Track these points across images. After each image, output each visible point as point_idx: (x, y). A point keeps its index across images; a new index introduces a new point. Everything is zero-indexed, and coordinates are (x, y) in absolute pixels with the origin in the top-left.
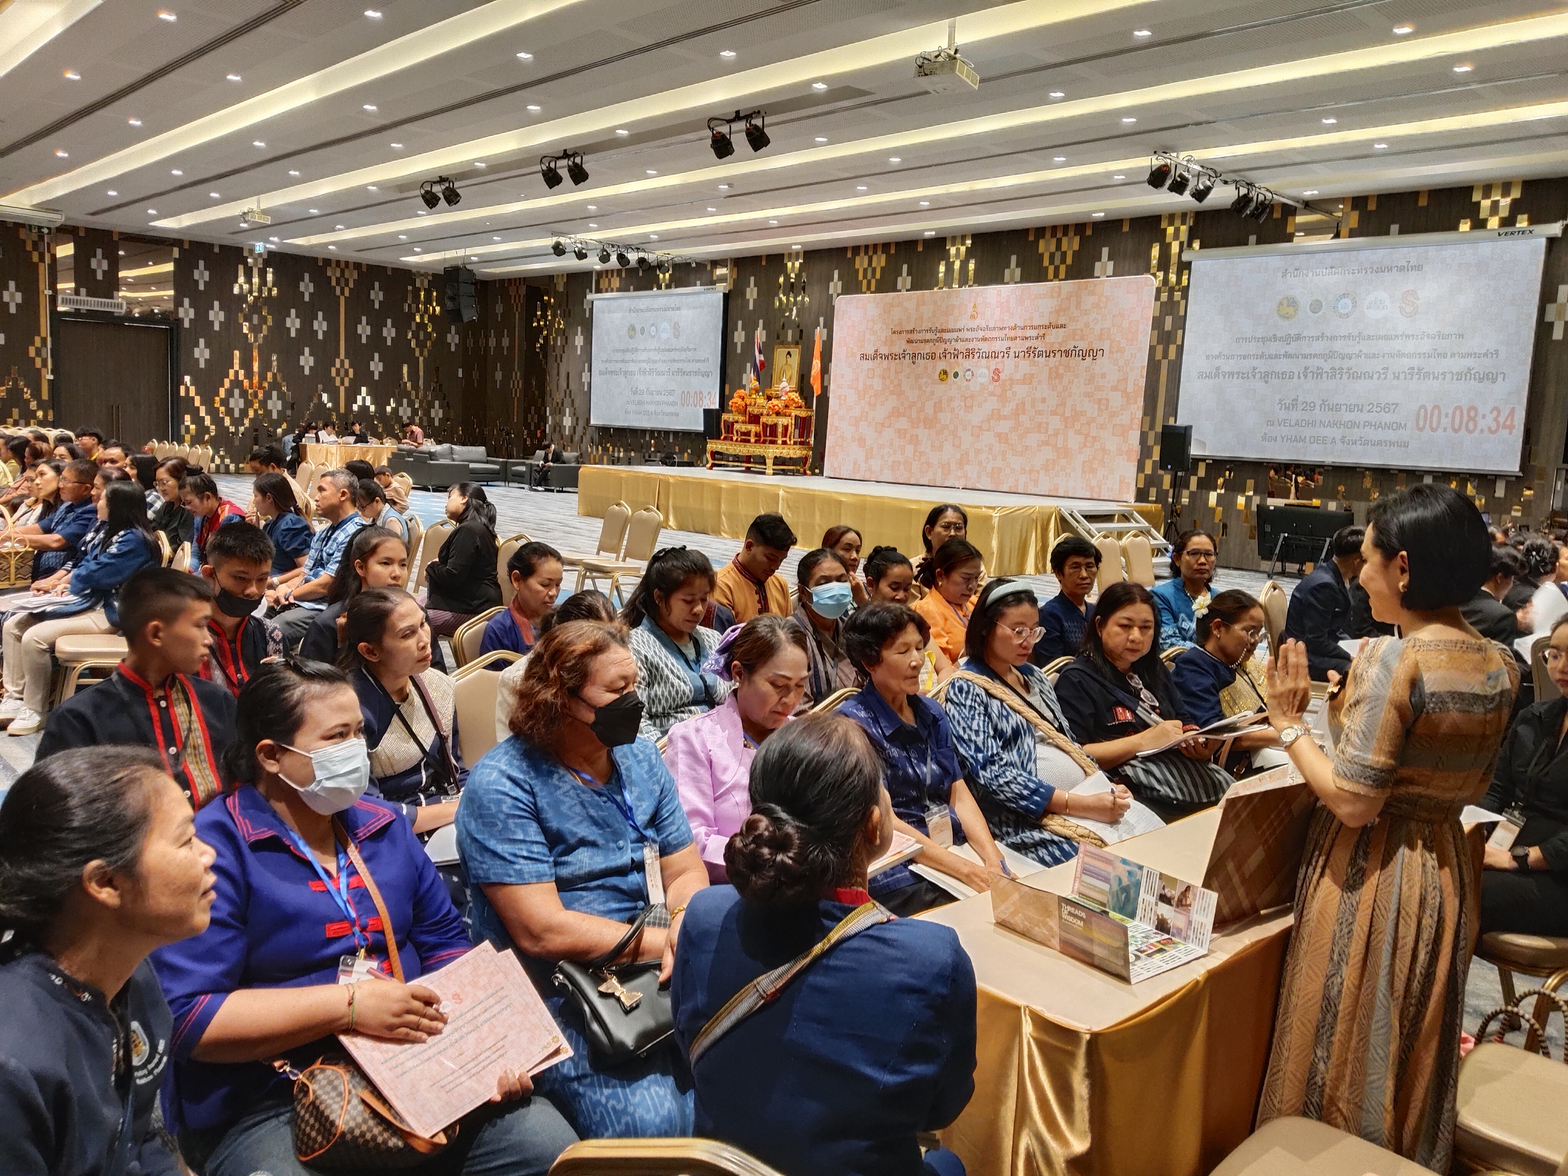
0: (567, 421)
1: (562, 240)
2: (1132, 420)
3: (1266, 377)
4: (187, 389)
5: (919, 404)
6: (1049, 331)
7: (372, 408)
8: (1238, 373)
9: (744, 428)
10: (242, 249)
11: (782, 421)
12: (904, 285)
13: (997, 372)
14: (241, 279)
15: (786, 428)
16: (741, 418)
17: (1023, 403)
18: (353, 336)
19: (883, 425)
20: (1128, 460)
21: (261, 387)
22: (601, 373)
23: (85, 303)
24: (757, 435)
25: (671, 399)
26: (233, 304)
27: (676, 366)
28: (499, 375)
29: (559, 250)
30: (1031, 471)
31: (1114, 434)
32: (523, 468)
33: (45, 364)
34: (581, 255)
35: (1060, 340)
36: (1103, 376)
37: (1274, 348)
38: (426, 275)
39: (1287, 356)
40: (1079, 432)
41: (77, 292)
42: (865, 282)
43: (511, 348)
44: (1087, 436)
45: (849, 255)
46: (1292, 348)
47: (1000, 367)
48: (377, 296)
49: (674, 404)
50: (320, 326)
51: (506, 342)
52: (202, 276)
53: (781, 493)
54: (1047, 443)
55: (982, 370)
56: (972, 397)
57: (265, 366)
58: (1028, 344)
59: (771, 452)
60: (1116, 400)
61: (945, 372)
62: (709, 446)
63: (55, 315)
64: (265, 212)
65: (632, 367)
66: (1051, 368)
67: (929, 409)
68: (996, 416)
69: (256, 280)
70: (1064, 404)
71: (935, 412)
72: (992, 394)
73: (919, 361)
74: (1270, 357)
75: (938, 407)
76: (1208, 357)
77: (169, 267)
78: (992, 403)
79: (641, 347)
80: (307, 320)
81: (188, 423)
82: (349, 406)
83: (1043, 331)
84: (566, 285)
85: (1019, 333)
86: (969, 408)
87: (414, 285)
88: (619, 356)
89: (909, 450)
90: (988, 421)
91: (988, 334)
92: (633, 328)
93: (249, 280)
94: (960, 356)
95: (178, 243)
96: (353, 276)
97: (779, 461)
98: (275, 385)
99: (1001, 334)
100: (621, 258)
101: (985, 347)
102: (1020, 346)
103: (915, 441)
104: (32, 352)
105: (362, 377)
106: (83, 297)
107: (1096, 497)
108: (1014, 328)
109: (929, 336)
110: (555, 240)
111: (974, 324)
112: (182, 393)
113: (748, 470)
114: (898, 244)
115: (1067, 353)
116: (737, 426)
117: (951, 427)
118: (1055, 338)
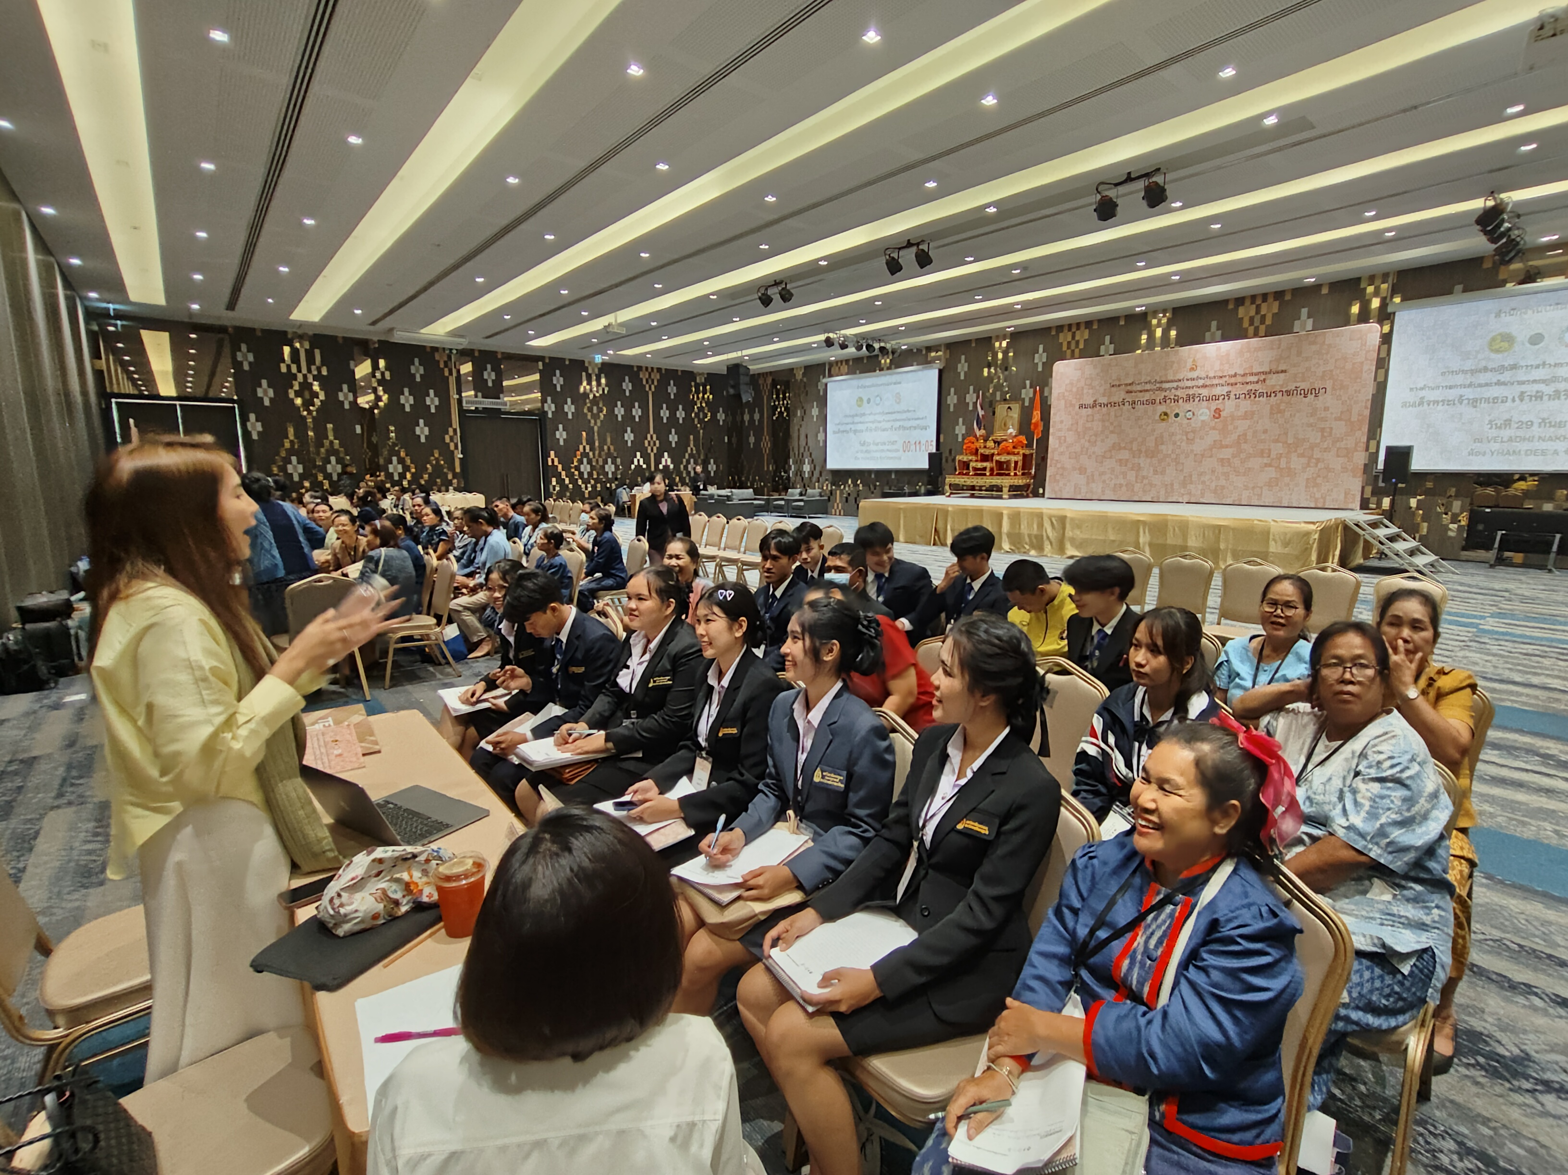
0: (807, 468)
1: (831, 335)
2: (1356, 444)
3: (1474, 403)
4: (553, 461)
5: (1140, 439)
6: (1270, 376)
7: (672, 466)
8: (1443, 401)
9: (979, 465)
10: (583, 362)
11: (1014, 458)
12: (1107, 351)
13: (1218, 411)
14: (585, 383)
15: (1016, 463)
16: (974, 458)
17: (1245, 435)
18: (658, 418)
19: (1104, 457)
20: (1354, 476)
21: (600, 456)
22: (834, 432)
23: (480, 403)
24: (992, 470)
25: (894, 447)
26: (580, 399)
27: (898, 424)
28: (752, 440)
29: (829, 343)
30: (1253, 488)
31: (1338, 456)
32: (783, 503)
33: (456, 447)
34: (843, 346)
35: (1281, 383)
36: (1326, 409)
37: (1483, 378)
38: (703, 374)
39: (1499, 383)
40: (1302, 455)
41: (476, 396)
42: (1069, 352)
43: (761, 420)
44: (1310, 458)
45: (1053, 333)
46: (1506, 376)
47: (1221, 407)
48: (672, 390)
49: (897, 451)
50: (637, 412)
51: (757, 416)
52: (558, 381)
53: (1005, 512)
54: (1270, 465)
55: (1204, 412)
56: (1194, 432)
57: (603, 442)
58: (1249, 387)
59: (1005, 482)
60: (1340, 428)
61: (1166, 414)
62: (947, 480)
63: (462, 412)
64: (622, 325)
65: (860, 427)
66: (1272, 407)
67: (1151, 443)
68: (1218, 445)
69: (594, 383)
70: (1286, 434)
71: (1157, 445)
72: (1214, 428)
73: (1139, 407)
74: (1480, 385)
75: (1160, 441)
76: (1411, 389)
77: (537, 377)
78: (1214, 435)
79: (868, 412)
80: (628, 409)
81: (554, 483)
82: (657, 466)
83: (1262, 377)
84: (804, 375)
85: (1239, 379)
86: (1190, 441)
87: (695, 381)
88: (849, 420)
89: (1131, 476)
90: (1211, 449)
91: (1208, 382)
92: (861, 399)
93: (589, 383)
94: (1181, 401)
95: (542, 358)
96: (656, 376)
97: (1012, 488)
98: (609, 454)
99: (1222, 381)
100: (869, 347)
101: (1205, 392)
102: (1240, 390)
103: (1138, 468)
104: (447, 439)
105: (665, 446)
106: (480, 399)
107: (1320, 505)
108: (1235, 375)
109: (1148, 387)
110: (826, 335)
111: (1194, 375)
112: (550, 463)
113: (973, 496)
114: (1100, 321)
115: (1288, 393)
116: (972, 464)
117: (1173, 456)
118: (1275, 381)
